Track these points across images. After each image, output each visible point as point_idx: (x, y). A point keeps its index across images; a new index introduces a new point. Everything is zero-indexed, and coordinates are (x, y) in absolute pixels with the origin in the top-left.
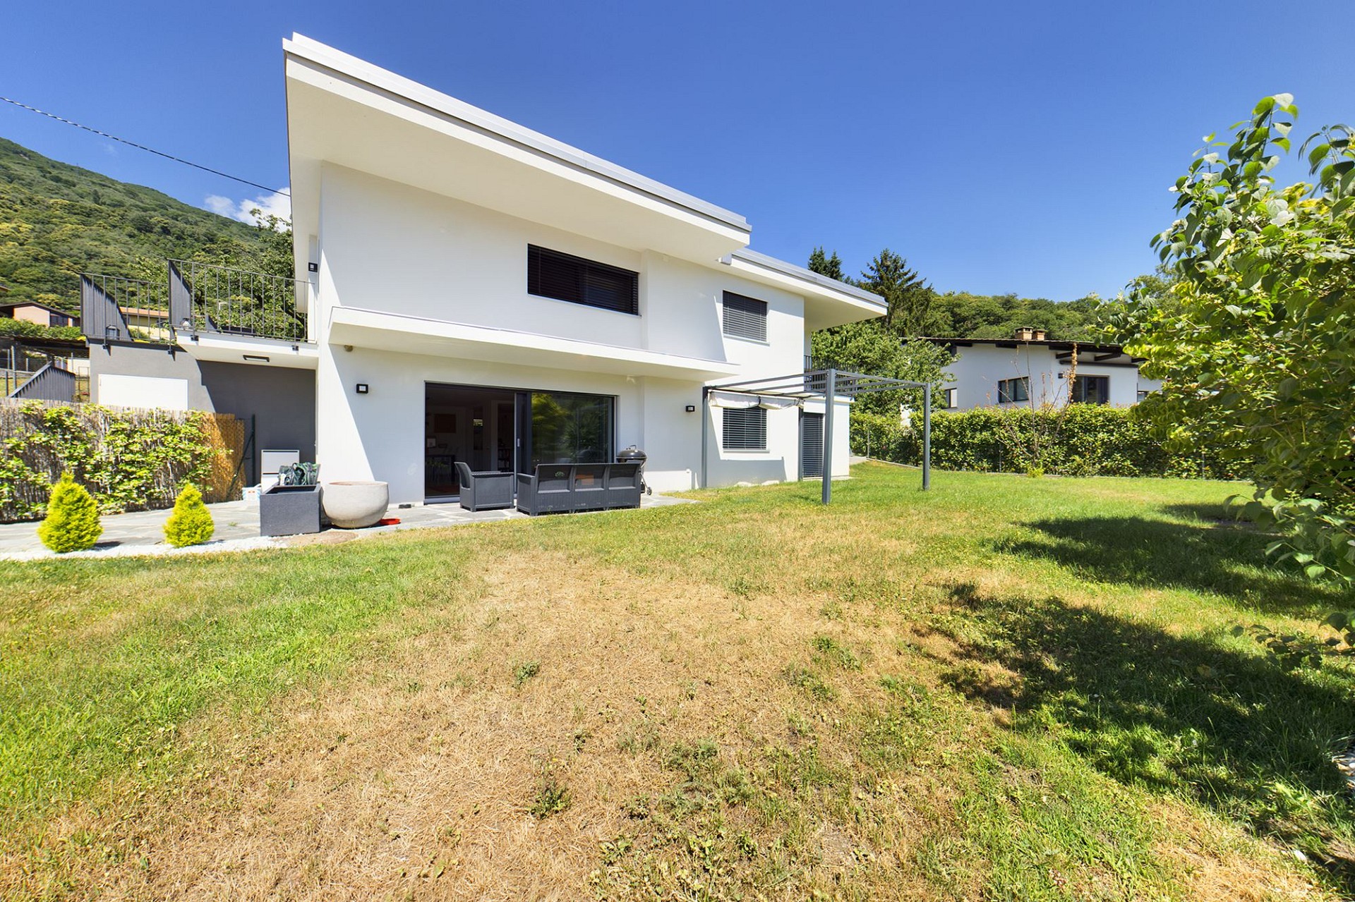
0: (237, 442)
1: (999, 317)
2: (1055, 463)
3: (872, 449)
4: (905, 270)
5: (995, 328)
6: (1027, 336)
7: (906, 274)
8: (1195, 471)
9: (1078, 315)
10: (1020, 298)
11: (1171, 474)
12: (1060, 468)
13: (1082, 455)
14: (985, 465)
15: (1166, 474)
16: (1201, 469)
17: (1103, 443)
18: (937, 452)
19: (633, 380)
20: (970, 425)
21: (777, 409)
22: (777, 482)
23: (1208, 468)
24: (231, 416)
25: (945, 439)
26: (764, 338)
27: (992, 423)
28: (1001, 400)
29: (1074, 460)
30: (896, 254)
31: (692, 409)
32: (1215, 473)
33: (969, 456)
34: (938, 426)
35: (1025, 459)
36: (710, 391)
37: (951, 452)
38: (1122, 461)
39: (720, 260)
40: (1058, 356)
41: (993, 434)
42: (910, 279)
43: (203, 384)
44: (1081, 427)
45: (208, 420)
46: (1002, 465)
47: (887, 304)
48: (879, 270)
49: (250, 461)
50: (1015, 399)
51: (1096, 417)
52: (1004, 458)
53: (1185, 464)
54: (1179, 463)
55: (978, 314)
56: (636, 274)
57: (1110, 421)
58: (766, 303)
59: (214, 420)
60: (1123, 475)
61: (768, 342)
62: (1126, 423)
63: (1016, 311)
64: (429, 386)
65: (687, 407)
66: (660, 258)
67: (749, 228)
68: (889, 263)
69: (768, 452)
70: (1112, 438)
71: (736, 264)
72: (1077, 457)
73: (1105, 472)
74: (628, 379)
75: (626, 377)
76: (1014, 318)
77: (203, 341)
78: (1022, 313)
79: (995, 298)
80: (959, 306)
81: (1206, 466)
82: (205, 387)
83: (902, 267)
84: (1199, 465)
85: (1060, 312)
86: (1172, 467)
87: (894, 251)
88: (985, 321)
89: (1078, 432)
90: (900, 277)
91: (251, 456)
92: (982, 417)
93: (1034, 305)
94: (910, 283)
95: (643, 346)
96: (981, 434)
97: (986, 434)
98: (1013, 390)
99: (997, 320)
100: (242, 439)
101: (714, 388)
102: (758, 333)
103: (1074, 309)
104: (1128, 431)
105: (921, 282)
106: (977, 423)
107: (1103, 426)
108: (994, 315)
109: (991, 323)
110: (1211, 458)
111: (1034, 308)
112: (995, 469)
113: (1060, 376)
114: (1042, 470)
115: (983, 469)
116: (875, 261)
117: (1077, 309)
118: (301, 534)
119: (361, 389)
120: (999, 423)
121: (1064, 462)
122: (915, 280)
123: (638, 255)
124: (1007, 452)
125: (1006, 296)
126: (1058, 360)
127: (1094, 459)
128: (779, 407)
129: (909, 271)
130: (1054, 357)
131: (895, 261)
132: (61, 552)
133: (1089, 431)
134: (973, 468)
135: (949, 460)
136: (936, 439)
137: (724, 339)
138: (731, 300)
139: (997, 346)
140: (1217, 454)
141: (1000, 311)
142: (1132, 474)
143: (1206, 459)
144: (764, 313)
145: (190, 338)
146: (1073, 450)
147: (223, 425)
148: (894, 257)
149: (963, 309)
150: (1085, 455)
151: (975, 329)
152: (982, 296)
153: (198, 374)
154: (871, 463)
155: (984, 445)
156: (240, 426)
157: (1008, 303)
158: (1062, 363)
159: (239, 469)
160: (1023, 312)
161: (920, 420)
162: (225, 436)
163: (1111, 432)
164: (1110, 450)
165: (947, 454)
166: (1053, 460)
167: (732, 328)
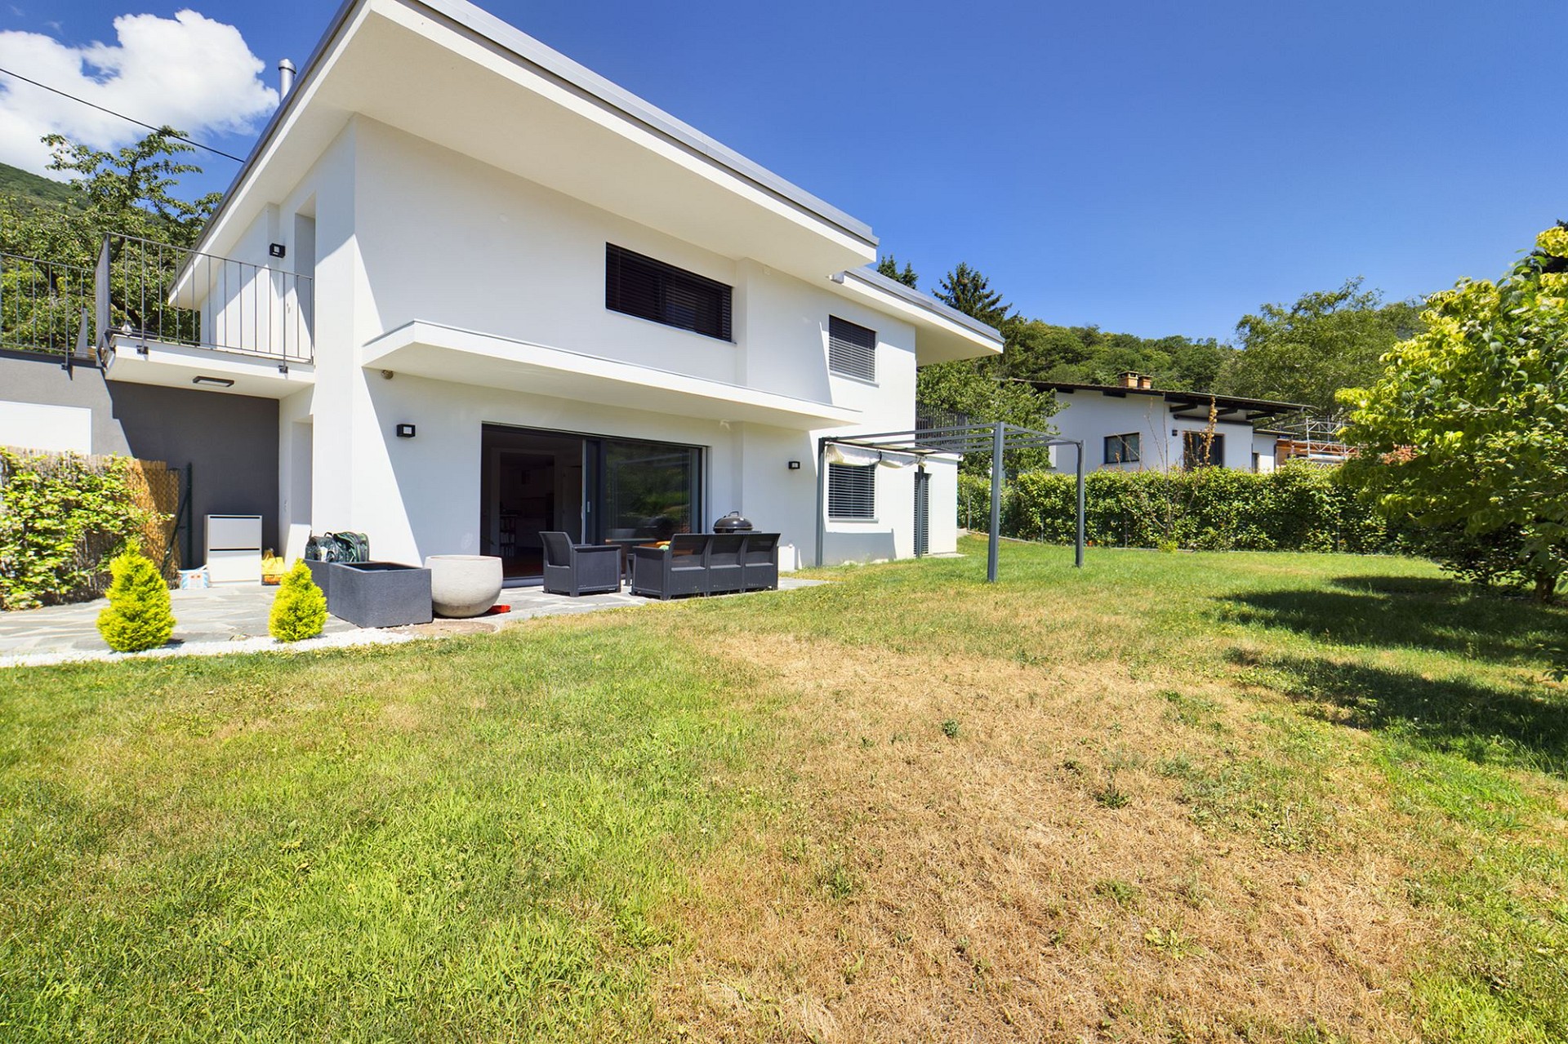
0: (170, 502)
1: (1079, 354)
2: (1187, 536)
3: (974, 519)
4: (986, 292)
5: (1073, 368)
6: (1133, 383)
7: (988, 297)
8: (1331, 544)
9: (1167, 357)
10: (1101, 332)
11: (1307, 548)
12: (1192, 543)
13: (1217, 527)
14: (1109, 539)
15: (1302, 548)
16: (1336, 543)
17: (1239, 513)
18: (1053, 523)
19: (727, 425)
20: (1092, 490)
21: (898, 467)
22: (887, 561)
23: (1343, 541)
24: (160, 465)
25: (1063, 508)
26: (872, 377)
27: (1117, 489)
28: (1108, 461)
29: (1207, 532)
30: (975, 271)
31: (796, 465)
32: (1349, 546)
33: (1091, 527)
34: (1054, 491)
35: (1154, 531)
36: (826, 443)
37: (1070, 523)
38: (1258, 534)
39: (831, 277)
40: (1172, 410)
41: (1119, 501)
42: (993, 303)
43: (114, 417)
44: (1215, 495)
45: (133, 470)
46: (1129, 538)
47: (1003, 340)
48: (954, 289)
49: (185, 531)
50: (1124, 460)
51: (1231, 482)
52: (1131, 531)
53: (1321, 537)
54: (1314, 535)
55: (1054, 349)
56: (729, 289)
57: (1245, 487)
58: (874, 332)
59: (140, 470)
60: (1258, 549)
61: (876, 382)
62: (1261, 490)
63: (1098, 347)
64: (486, 427)
65: (790, 463)
66: (760, 269)
67: (876, 240)
68: (967, 281)
69: (877, 522)
70: (1247, 507)
71: (848, 282)
72: (1211, 529)
73: (1238, 546)
74: (722, 423)
75: (719, 422)
76: (1095, 356)
77: (153, 355)
78: (1104, 349)
79: (1074, 330)
80: (1033, 337)
81: (1341, 539)
82: (118, 421)
83: (983, 288)
84: (1334, 537)
85: (1147, 351)
86: (1308, 541)
87: (973, 267)
88: (1062, 358)
89: (1212, 501)
90: (980, 299)
91: (186, 525)
92: (1107, 481)
93: (1118, 341)
94: (992, 308)
95: (739, 381)
96: (1104, 500)
97: (1110, 501)
98: (1120, 448)
99: (1076, 358)
100: (176, 499)
101: (835, 440)
102: (864, 370)
103: (1162, 349)
104: (1263, 499)
105: (1006, 308)
106: (1100, 488)
107: (1238, 494)
108: (1073, 351)
109: (1069, 362)
110: (1346, 530)
111: (1118, 345)
112: (1120, 542)
113: (1174, 433)
114: (1176, 544)
115: (1107, 544)
116: (950, 277)
117: (1166, 349)
118: (412, 625)
119: (404, 432)
120: (1125, 488)
121: (1197, 535)
122: (999, 305)
123: (733, 264)
124: (1134, 523)
125: (1086, 329)
126: (1172, 414)
127: (1228, 532)
128: (901, 465)
129: (992, 293)
130: (1168, 410)
131: (974, 278)
132: (132, 650)
133: (1224, 499)
134: (1095, 543)
135: (1067, 532)
136: (1052, 507)
137: (830, 377)
138: (838, 327)
139: (1104, 395)
140: (1352, 525)
141: (1079, 347)
142: (1267, 548)
143: (1341, 531)
144: (872, 346)
145: (136, 350)
146: (1205, 521)
147: (153, 477)
148: (972, 275)
149: (1037, 342)
150: (1220, 527)
151: (1050, 368)
152: (1059, 325)
153: (106, 401)
154: (974, 537)
155: (1109, 514)
156: (173, 479)
157: (1089, 337)
158: (1176, 417)
159: (172, 544)
160: (1106, 349)
161: (1033, 484)
162: (155, 493)
163: (1246, 500)
164: (1246, 518)
165: (1065, 525)
166: (1185, 533)
167: (840, 363)
